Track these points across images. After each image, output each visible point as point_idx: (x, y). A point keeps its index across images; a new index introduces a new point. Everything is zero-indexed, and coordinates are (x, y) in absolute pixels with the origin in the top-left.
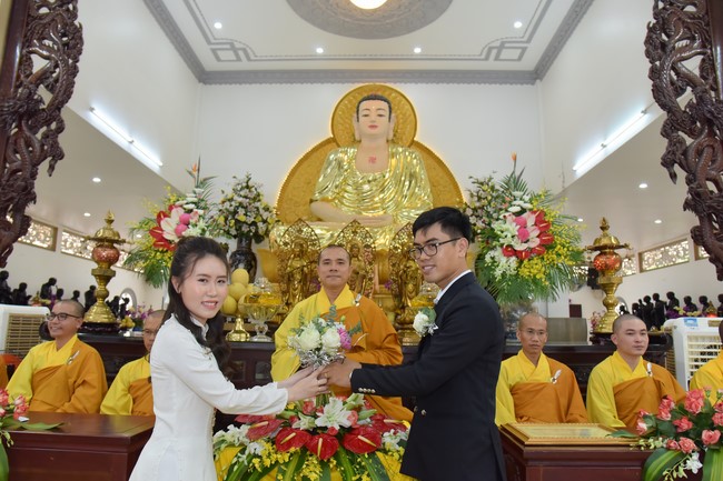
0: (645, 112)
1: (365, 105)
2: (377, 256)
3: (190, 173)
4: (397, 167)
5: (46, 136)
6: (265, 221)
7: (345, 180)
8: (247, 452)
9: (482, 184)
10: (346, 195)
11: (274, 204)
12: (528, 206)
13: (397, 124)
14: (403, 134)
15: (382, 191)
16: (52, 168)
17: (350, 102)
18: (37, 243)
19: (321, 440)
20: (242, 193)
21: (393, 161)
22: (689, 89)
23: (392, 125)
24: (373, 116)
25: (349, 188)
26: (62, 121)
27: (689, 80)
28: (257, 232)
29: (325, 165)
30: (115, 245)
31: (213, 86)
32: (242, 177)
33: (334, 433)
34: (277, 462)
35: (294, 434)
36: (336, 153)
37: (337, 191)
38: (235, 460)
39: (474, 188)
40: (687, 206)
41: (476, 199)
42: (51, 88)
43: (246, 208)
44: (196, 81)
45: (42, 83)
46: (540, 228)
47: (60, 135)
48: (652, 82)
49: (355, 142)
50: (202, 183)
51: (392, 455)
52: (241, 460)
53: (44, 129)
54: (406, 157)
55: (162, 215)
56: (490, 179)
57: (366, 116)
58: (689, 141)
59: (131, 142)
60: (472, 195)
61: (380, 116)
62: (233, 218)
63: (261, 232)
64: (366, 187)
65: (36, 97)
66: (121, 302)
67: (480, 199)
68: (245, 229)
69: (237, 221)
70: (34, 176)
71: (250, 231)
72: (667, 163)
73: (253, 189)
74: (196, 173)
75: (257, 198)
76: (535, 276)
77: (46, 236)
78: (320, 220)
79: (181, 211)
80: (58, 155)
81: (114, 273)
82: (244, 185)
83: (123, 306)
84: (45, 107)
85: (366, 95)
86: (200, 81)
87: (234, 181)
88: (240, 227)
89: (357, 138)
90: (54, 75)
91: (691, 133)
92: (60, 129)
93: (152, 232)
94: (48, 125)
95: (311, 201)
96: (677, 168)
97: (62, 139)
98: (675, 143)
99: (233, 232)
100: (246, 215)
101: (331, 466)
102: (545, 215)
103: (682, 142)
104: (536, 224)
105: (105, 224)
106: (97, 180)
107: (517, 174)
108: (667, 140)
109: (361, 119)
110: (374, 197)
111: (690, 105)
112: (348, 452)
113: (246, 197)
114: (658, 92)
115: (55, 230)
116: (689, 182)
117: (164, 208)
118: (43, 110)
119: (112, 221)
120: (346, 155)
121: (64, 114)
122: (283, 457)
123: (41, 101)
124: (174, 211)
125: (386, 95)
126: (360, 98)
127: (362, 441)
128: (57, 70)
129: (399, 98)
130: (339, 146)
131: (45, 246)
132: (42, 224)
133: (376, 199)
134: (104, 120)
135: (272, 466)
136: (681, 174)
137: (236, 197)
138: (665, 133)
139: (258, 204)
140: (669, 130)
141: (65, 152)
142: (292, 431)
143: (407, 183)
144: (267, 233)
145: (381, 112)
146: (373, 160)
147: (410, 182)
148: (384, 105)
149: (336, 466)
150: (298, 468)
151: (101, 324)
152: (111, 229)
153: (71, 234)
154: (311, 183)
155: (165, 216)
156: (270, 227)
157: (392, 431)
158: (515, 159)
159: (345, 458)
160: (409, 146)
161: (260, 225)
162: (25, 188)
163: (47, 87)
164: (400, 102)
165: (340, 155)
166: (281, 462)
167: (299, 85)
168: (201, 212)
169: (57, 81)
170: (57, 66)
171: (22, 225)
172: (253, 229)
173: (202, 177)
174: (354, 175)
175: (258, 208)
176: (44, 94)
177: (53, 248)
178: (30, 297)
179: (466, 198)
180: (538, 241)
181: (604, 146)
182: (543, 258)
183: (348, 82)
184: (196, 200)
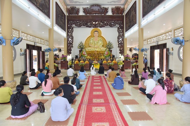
1: (95, 32)
2: (97, 51)
15: (97, 43)
17: (93, 31)
21: (98, 39)
23: (98, 34)
24: (96, 34)
25: (93, 43)
27: (120, 40)
32: (81, 42)
40: (119, 50)
49: (94, 37)
54: (100, 38)
58: (120, 45)
72: (118, 47)
75: (83, 44)
80: (73, 47)
95: (89, 44)
98: (119, 46)
114: (118, 42)
121: (73, 44)
128: (72, 40)
140: (119, 45)
146: (96, 39)
147: (101, 42)
148: (97, 32)
162: (71, 50)
171: (71, 53)
174: (94, 41)
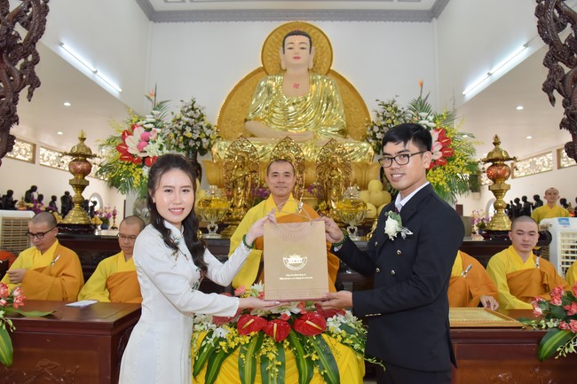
0: (526, 46)
1: (290, 39)
3: (149, 98)
4: (316, 92)
5: (24, 67)
6: (207, 137)
7: (273, 103)
8: (214, 336)
9: (387, 106)
10: (274, 115)
11: (215, 123)
12: (433, 125)
13: (316, 57)
14: (321, 65)
15: (305, 112)
16: (30, 95)
17: (277, 37)
18: (19, 157)
19: (275, 325)
20: (188, 114)
21: (314, 87)
22: (569, 25)
23: (312, 56)
24: (297, 49)
25: (277, 110)
26: (37, 54)
27: (569, 17)
28: (201, 146)
29: (257, 90)
30: (88, 159)
31: (162, 24)
32: (188, 101)
33: (286, 319)
34: (239, 344)
35: (252, 320)
36: (266, 80)
37: (267, 112)
38: (204, 343)
39: (380, 109)
40: (563, 125)
41: (382, 118)
42: (26, 25)
43: (192, 126)
44: (147, 19)
45: (18, 20)
46: (442, 144)
47: (36, 66)
48: (537, 19)
49: (282, 71)
50: (159, 107)
51: (336, 337)
52: (208, 342)
53: (22, 61)
54: (324, 84)
55: (126, 134)
56: (394, 102)
57: (291, 48)
58: (567, 70)
59: (95, 72)
60: (378, 115)
61: (303, 48)
62: (182, 134)
63: (205, 146)
64: (291, 108)
65: (13, 33)
66: (90, 204)
67: (385, 118)
68: (191, 144)
69: (185, 138)
70: (15, 101)
71: (196, 145)
72: (548, 88)
73: (197, 111)
74: (153, 98)
75: (201, 118)
76: (438, 183)
77: (27, 151)
78: (253, 136)
79: (142, 130)
80: (35, 83)
81: (87, 183)
82: (190, 107)
83: (92, 208)
84: (22, 42)
85: (290, 31)
86: (150, 20)
87: (181, 104)
88: (188, 143)
89: (283, 67)
90: (28, 14)
91: (568, 64)
92: (36, 60)
93: (118, 148)
94: (26, 58)
95: (246, 120)
96: (555, 93)
97: (38, 70)
98: (555, 72)
99: (182, 146)
100: (192, 132)
101: (285, 346)
102: (447, 132)
103: (561, 71)
104: (438, 140)
105: (79, 142)
106: (67, 104)
107: (423, 98)
108: (547, 70)
109: (287, 51)
110: (298, 116)
111: (569, 39)
112: (298, 335)
113: (192, 117)
114: (542, 27)
115: (34, 146)
116: (565, 104)
117: (127, 127)
118: (21, 44)
119: (84, 139)
120: (275, 82)
121: (39, 47)
122: (245, 339)
123: (18, 37)
124: (136, 129)
125: (306, 31)
126: (285, 34)
127: (310, 325)
128: (31, 9)
129: (318, 33)
130: (268, 74)
131: (26, 159)
132: (23, 141)
133: (300, 118)
134: (71, 53)
135: (236, 347)
136: (559, 98)
137: (183, 118)
138: (547, 63)
139: (201, 123)
140: (549, 61)
141: (41, 80)
142: (251, 318)
143: (325, 105)
144: (210, 147)
145: (303, 46)
146: (296, 86)
147: (328, 105)
148: (305, 39)
149: (290, 347)
150: (257, 349)
151: (79, 225)
152: (85, 146)
153: (47, 149)
154: (245, 106)
155: (129, 134)
156: (212, 142)
157: (335, 317)
158: (422, 85)
159: (296, 340)
160: (326, 74)
161: (204, 140)
162: (10, 111)
163: (22, 24)
164: (318, 37)
165: (270, 82)
166: (243, 343)
167: (234, 23)
168: (159, 130)
169: (30, 19)
170: (30, 6)
171: (8, 143)
172: (198, 144)
173: (158, 101)
174: (281, 99)
175: (201, 127)
176: (21, 31)
177: (33, 161)
178: (16, 201)
179: (373, 117)
180: (440, 154)
181: (489, 74)
182: (444, 169)
183: (275, 20)
184: (154, 120)
